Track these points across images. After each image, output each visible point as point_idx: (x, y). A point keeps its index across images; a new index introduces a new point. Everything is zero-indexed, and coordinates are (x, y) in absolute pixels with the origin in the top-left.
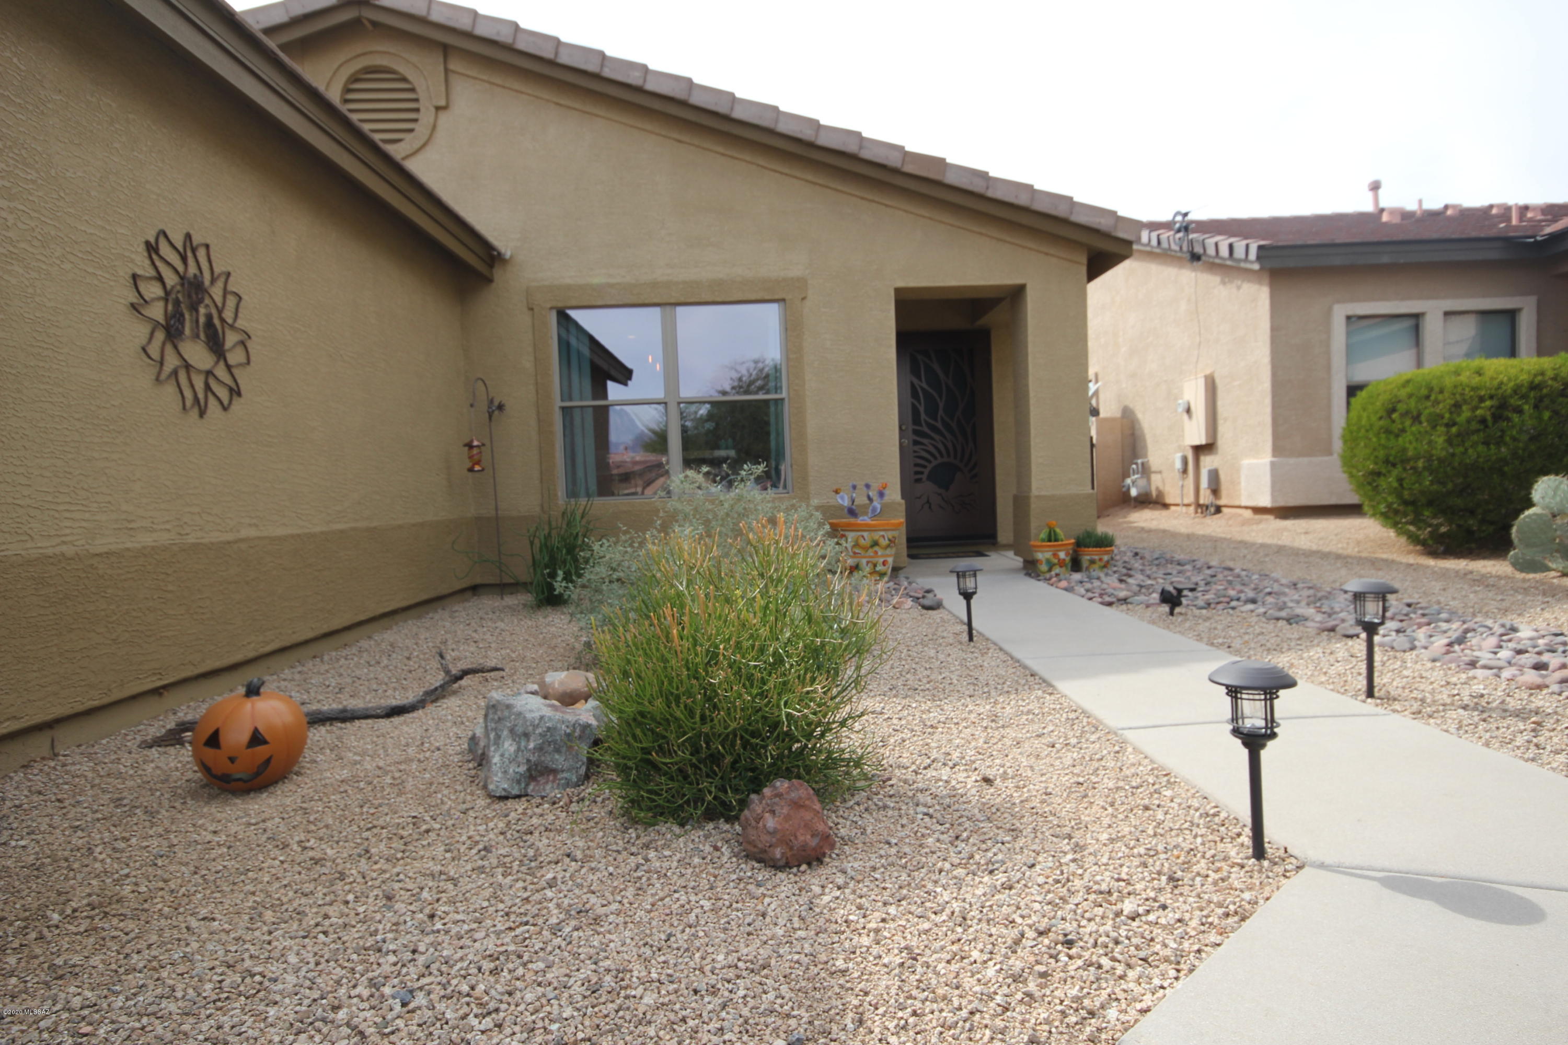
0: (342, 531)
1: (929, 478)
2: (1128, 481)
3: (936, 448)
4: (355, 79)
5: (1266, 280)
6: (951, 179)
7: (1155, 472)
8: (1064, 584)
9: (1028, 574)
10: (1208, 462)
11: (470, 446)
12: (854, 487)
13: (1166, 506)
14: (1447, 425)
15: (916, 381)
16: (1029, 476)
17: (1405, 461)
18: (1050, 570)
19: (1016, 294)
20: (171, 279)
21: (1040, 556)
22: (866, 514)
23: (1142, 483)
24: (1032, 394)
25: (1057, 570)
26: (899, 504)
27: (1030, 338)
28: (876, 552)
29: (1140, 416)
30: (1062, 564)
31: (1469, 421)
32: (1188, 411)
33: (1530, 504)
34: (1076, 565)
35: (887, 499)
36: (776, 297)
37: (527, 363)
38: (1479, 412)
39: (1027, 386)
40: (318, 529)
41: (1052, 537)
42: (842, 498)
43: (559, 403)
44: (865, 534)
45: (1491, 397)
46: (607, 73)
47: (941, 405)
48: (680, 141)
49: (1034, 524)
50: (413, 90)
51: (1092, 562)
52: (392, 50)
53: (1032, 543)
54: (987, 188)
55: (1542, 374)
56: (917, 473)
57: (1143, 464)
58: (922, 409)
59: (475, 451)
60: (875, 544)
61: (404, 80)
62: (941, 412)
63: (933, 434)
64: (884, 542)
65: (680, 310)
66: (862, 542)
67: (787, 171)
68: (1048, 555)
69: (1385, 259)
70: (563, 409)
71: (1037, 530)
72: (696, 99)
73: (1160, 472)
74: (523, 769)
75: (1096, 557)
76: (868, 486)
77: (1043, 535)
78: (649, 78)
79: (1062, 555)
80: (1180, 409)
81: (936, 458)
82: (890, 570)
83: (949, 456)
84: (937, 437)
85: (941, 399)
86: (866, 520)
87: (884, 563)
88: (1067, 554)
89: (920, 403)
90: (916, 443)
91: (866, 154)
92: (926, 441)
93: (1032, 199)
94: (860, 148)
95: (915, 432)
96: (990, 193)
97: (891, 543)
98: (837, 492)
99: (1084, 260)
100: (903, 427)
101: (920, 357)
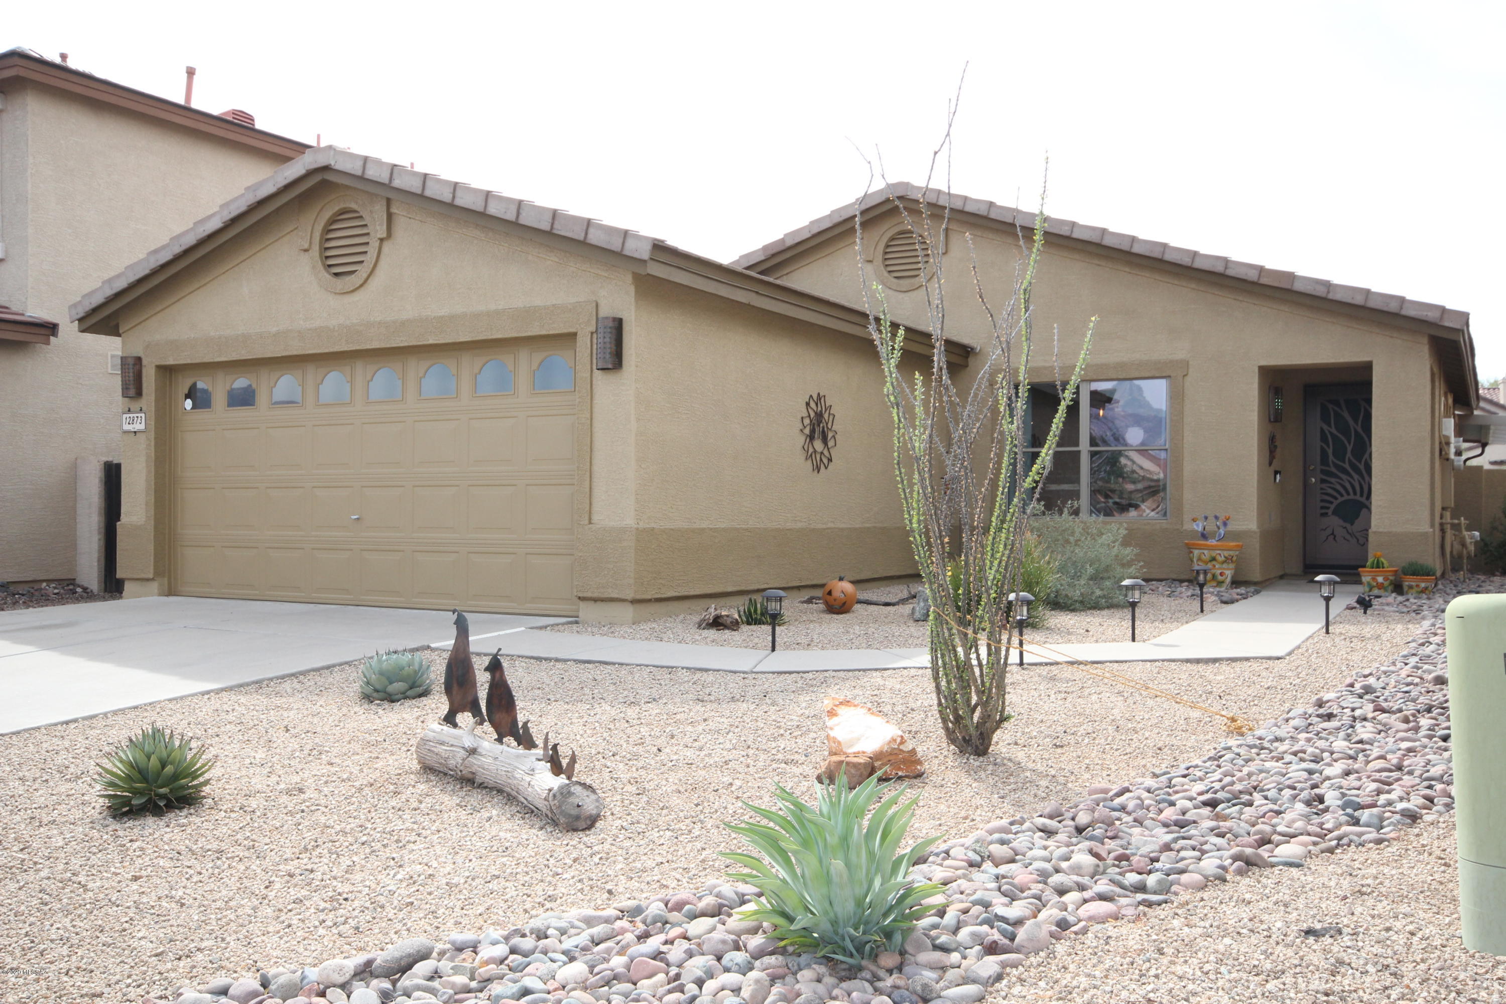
0: (869, 528)
1: (1334, 513)
4: (892, 239)
6: (1299, 287)
15: (1325, 427)
20: (812, 414)
21: (1364, 579)
22: (1214, 538)
25: (1375, 591)
26: (1255, 532)
27: (1375, 404)
28: (1214, 566)
30: (1380, 586)
35: (1230, 527)
36: (1164, 375)
40: (857, 526)
41: (1376, 564)
42: (1198, 525)
44: (1206, 552)
48: (1099, 265)
51: (1411, 587)
53: (1362, 569)
54: (1328, 292)
56: (1322, 508)
58: (1330, 452)
60: (1213, 559)
62: (1349, 455)
63: (1340, 474)
64: (1221, 559)
66: (1203, 557)
67: (1176, 282)
72: (1109, 242)
75: (1414, 584)
76: (1216, 518)
77: (1369, 563)
81: (1342, 495)
82: (1229, 580)
83: (1355, 494)
84: (1344, 477)
85: (1350, 443)
86: (1212, 542)
87: (1221, 574)
88: (1386, 579)
89: (1328, 446)
90: (1323, 481)
91: (1230, 272)
92: (1333, 480)
93: (1366, 300)
94: (1226, 268)
95: (1322, 471)
96: (1330, 296)
97: (1228, 560)
98: (1194, 520)
99: (1425, 340)
100: (1312, 467)
101: (1330, 406)
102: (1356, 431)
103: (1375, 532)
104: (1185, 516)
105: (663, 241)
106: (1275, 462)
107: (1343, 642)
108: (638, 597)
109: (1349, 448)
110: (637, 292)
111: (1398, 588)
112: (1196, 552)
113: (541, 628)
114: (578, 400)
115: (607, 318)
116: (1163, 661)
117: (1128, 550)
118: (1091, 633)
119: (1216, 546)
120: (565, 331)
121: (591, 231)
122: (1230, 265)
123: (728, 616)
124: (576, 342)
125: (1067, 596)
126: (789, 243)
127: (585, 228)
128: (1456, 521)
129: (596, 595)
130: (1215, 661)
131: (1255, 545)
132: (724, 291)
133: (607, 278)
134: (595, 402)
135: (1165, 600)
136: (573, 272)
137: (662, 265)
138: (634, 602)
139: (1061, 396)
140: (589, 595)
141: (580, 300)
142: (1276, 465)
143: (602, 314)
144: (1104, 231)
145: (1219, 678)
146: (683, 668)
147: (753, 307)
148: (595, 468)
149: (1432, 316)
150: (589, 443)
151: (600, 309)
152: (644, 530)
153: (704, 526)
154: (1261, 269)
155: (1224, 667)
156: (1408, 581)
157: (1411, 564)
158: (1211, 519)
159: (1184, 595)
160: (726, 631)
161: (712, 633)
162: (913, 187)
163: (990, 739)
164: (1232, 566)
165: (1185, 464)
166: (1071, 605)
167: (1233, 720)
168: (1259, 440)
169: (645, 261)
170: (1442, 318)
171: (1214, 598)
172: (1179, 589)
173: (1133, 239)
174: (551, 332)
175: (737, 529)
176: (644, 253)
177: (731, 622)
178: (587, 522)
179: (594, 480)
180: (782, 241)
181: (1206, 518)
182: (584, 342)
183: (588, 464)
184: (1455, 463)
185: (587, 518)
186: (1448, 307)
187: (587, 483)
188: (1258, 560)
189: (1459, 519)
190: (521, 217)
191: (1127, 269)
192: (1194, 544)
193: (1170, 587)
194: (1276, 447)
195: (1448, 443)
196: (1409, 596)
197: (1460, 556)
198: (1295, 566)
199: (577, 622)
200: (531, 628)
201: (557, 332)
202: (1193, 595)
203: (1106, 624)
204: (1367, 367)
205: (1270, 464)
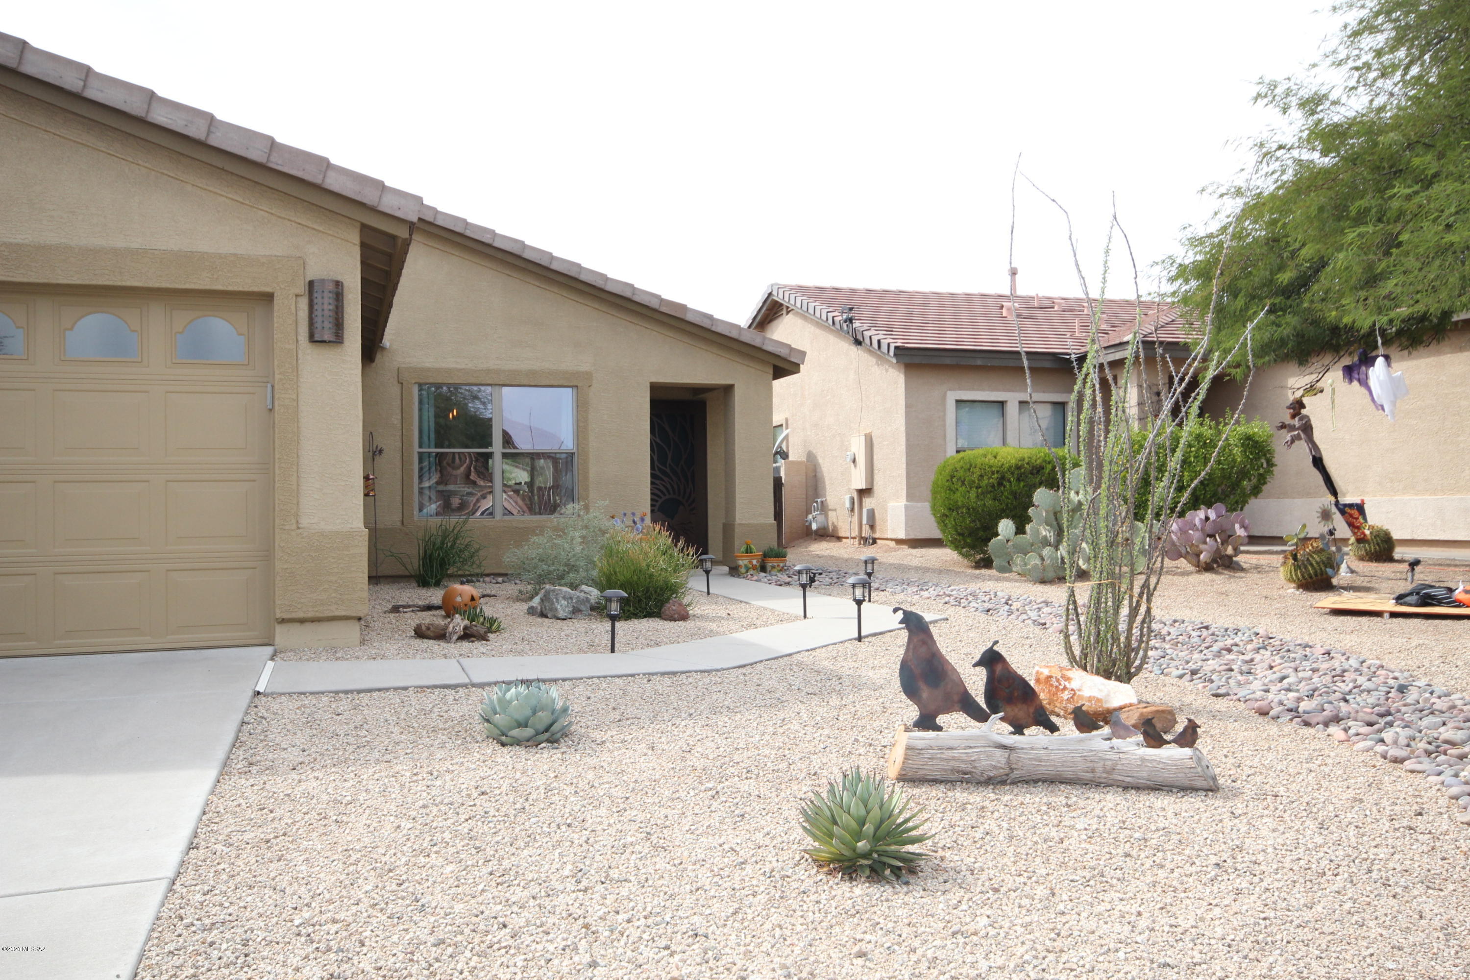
1: (659, 510)
2: (810, 517)
3: (667, 489)
5: (903, 370)
6: (690, 317)
7: (831, 510)
8: (755, 578)
9: (733, 576)
10: (868, 503)
11: (367, 478)
12: (625, 514)
13: (839, 539)
14: (977, 488)
16: (734, 511)
17: (958, 508)
18: (747, 572)
19: (728, 390)
21: (741, 563)
23: (821, 518)
24: (737, 456)
25: (751, 572)
27: (736, 419)
29: (820, 461)
30: (754, 568)
31: (987, 486)
32: (854, 461)
33: (997, 535)
34: (763, 569)
36: (570, 384)
37: (396, 420)
38: (991, 480)
39: (734, 450)
41: (748, 550)
42: (616, 521)
43: (417, 449)
45: (998, 472)
46: (468, 233)
47: (670, 456)
49: (737, 543)
51: (773, 567)
53: (736, 554)
54: (713, 325)
55: (1023, 459)
57: (822, 502)
58: (656, 458)
59: (370, 482)
62: (669, 461)
63: (663, 477)
65: (505, 390)
68: (746, 562)
69: (979, 362)
70: (419, 453)
71: (739, 546)
72: (527, 255)
73: (835, 510)
74: (571, 609)
75: (776, 564)
76: (633, 514)
77: (743, 549)
78: (496, 239)
79: (755, 562)
80: (848, 460)
81: (665, 495)
83: (674, 493)
84: (666, 479)
85: (670, 451)
88: (758, 561)
91: (636, 298)
92: (658, 482)
94: (633, 294)
96: (713, 329)
98: (612, 517)
99: (771, 371)
102: (675, 442)
103: (739, 524)
120: (254, 289)
122: (636, 292)
136: (264, 217)
140: (298, 615)
143: (311, 275)
144: (521, 243)
149: (782, 351)
151: (307, 268)
156: (769, 562)
157: (770, 549)
160: (476, 641)
165: (591, 466)
170: (790, 354)
178: (294, 527)
182: (285, 306)
183: (295, 455)
185: (293, 521)
187: (294, 478)
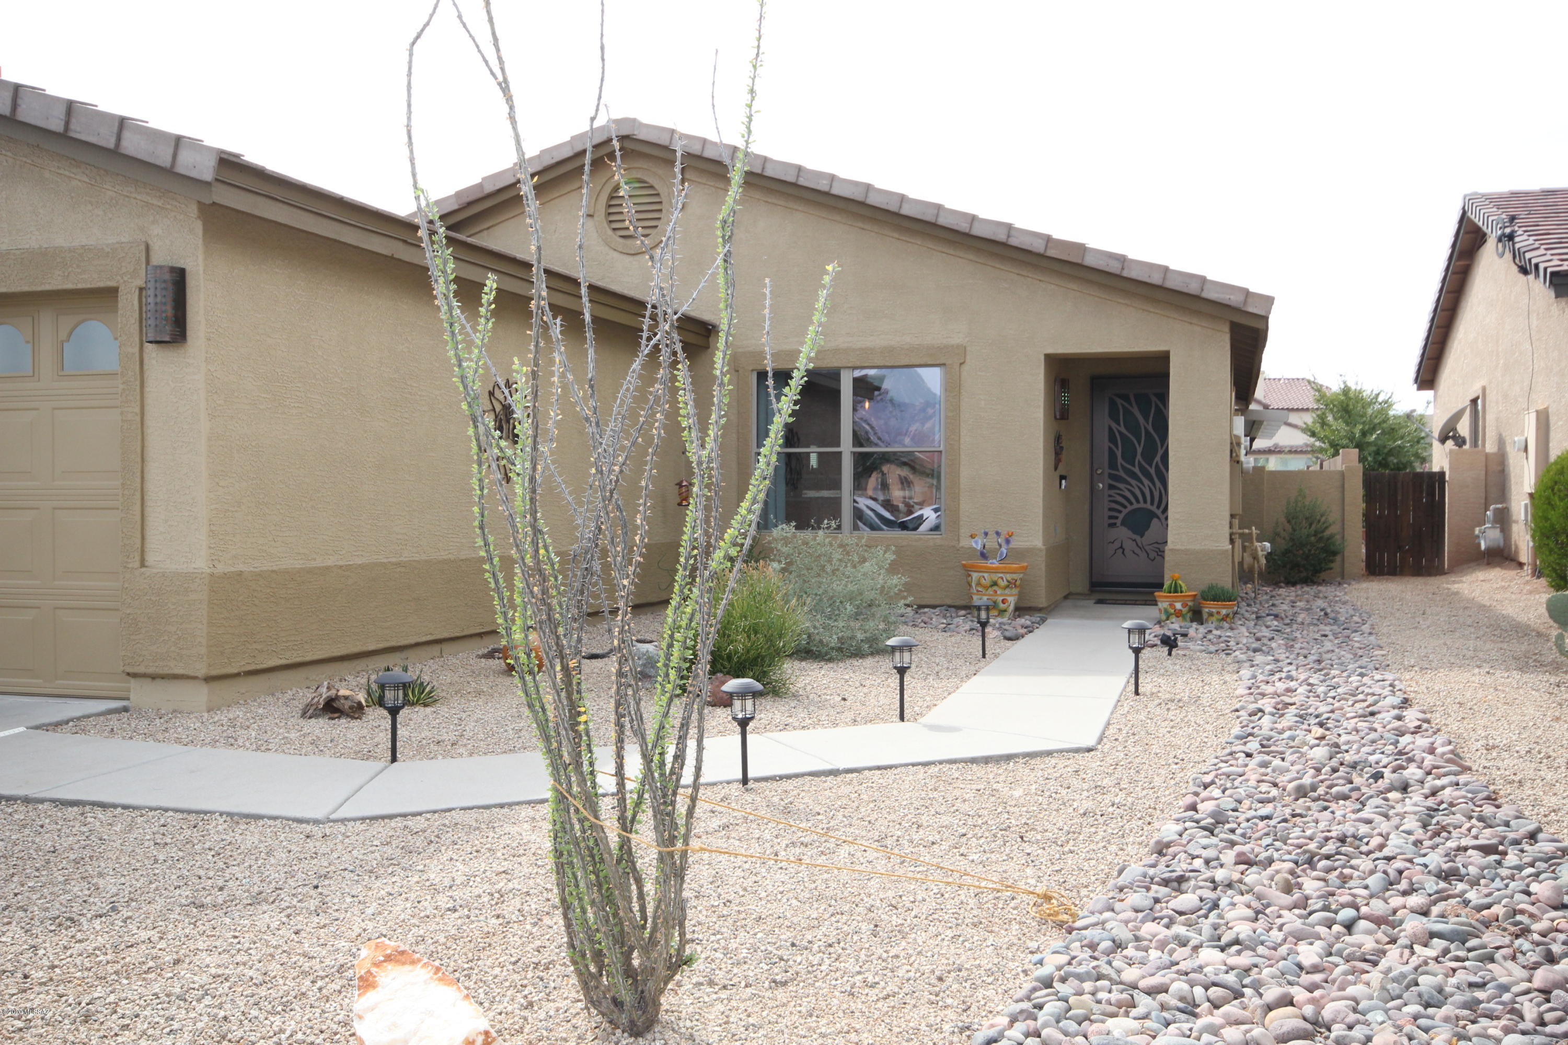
1: (1123, 524)
2: (1477, 531)
6: (1091, 261)
11: (680, 485)
15: (1114, 425)
16: (1169, 530)
22: (995, 557)
23: (1492, 534)
26: (1040, 550)
28: (996, 592)
30: (1180, 615)
36: (938, 362)
37: (732, 416)
41: (1174, 588)
42: (976, 543)
43: (755, 450)
44: (986, 575)
46: (801, 181)
50: (658, 195)
52: (645, 166)
54: (1123, 269)
56: (1110, 517)
57: (1498, 510)
58: (1119, 453)
59: (684, 489)
60: (995, 584)
61: (652, 187)
62: (1139, 457)
63: (1129, 479)
64: (1003, 583)
66: (983, 581)
72: (873, 201)
75: (1214, 610)
77: (1166, 586)
81: (1131, 504)
82: (1012, 608)
83: (1145, 502)
84: (1133, 482)
85: (1139, 444)
86: (994, 563)
87: (1004, 601)
88: (1184, 605)
89: (1117, 447)
90: (1111, 487)
91: (1014, 242)
92: (1121, 486)
93: (1164, 279)
94: (1009, 236)
95: (1111, 476)
96: (1125, 273)
97: (1011, 584)
98: (972, 537)
99: (1226, 329)
100: (1099, 472)
101: (1119, 401)
102: (1147, 432)
103: (1171, 550)
104: (962, 531)
105: (237, 156)
106: (1061, 466)
107: (1158, 709)
108: (214, 672)
109: (1139, 450)
110: (206, 230)
111: (1197, 616)
112: (975, 575)
113: (57, 725)
114: (121, 387)
115: (161, 267)
116: (941, 762)
117: (895, 580)
118: (848, 703)
119: (997, 568)
120: (101, 284)
121: (126, 135)
122: (1013, 233)
123: (346, 698)
124: (117, 301)
125: (821, 641)
126: (489, 188)
127: (115, 129)
128: (1247, 531)
129: (150, 670)
130: (1009, 758)
131: (1040, 566)
132: (350, 236)
133: (162, 208)
134: (147, 389)
135: (940, 636)
136: (112, 199)
137: (242, 193)
138: (209, 679)
139: (775, 406)
140: (141, 669)
141: (123, 240)
142: (1062, 470)
143: (156, 260)
144: (868, 187)
145: (1018, 793)
146: (221, 814)
147: (400, 260)
148: (150, 486)
149: (1235, 300)
150: (139, 450)
151: (152, 253)
152: (226, 576)
153: (329, 563)
154: (1048, 239)
155: (1020, 769)
156: (1208, 608)
157: (1211, 588)
158: (992, 535)
159: (962, 629)
160: (343, 721)
161: (321, 726)
162: (642, 125)
163: (657, 1005)
164: (1015, 591)
165: (962, 468)
166: (826, 654)
167: (1048, 898)
168: (1045, 441)
169: (208, 184)
170: (1245, 302)
171: (997, 633)
172: (956, 620)
173: (903, 198)
174: (80, 286)
175: (383, 565)
176: (206, 170)
177: (351, 708)
178: (137, 564)
179: (149, 503)
180: (480, 186)
181: (986, 534)
182: (129, 302)
183: (139, 480)
184: (1245, 466)
185: (138, 558)
186: (1251, 290)
187: (138, 507)
188: (1043, 582)
189: (1250, 529)
190: (19, 110)
191: (896, 235)
192: (973, 566)
193: (945, 617)
194: (1062, 448)
195: (1239, 444)
196: (1211, 626)
197: (1251, 570)
198: (1081, 583)
199: (126, 709)
200: (37, 727)
201: (89, 286)
202: (972, 629)
203: (867, 683)
204: (1164, 358)
205: (1056, 469)
